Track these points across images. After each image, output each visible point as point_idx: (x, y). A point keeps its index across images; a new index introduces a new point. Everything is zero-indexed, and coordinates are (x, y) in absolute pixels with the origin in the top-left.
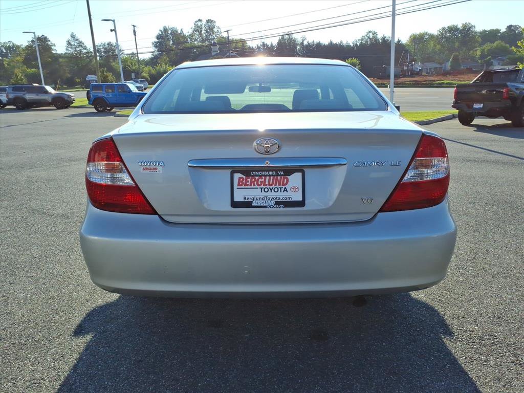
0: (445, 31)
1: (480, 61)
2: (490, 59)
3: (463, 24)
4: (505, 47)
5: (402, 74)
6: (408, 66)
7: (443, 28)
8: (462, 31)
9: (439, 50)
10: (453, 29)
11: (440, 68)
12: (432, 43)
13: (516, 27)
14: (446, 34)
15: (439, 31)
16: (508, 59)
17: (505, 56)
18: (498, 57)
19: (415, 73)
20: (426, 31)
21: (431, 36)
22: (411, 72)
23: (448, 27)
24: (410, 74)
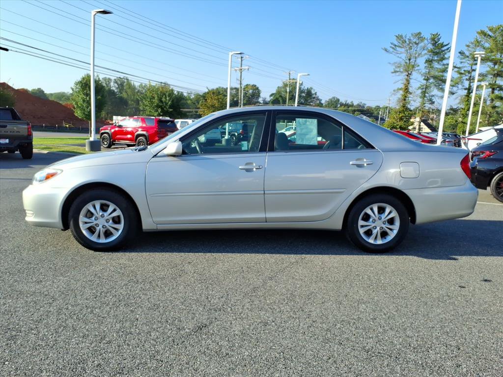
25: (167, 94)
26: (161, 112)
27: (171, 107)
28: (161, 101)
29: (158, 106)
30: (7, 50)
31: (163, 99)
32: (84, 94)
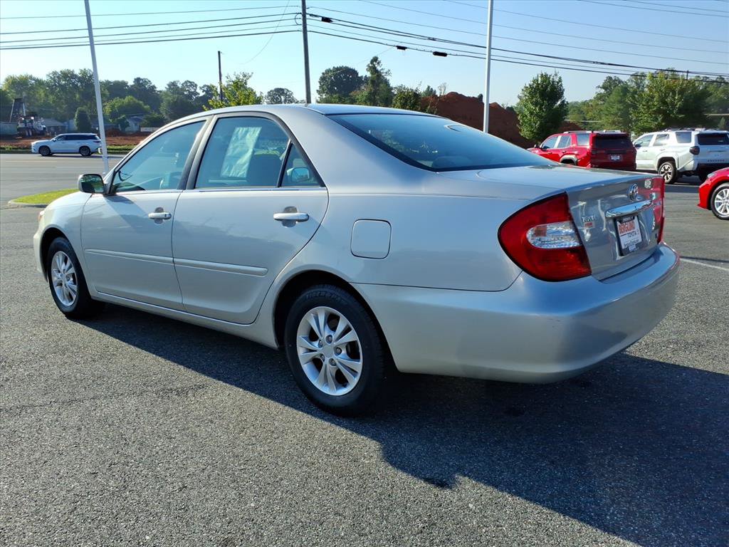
0: (58, 77)
1: (111, 120)
2: (124, 119)
3: (81, 70)
4: (138, 104)
5: (20, 135)
6: (24, 122)
7: (55, 73)
8: (80, 80)
9: (54, 102)
10: (67, 75)
11: (62, 127)
12: (42, 93)
13: (146, 82)
14: (59, 81)
15: (48, 75)
16: (146, 119)
17: (142, 115)
18: (133, 116)
19: (38, 132)
20: (29, 74)
21: (39, 82)
22: (32, 132)
23: (61, 71)
24: (31, 134)
25: (677, 90)
26: (663, 121)
27: (680, 111)
28: (665, 103)
29: (659, 111)
30: (444, 55)
31: (668, 100)
32: (532, 103)
